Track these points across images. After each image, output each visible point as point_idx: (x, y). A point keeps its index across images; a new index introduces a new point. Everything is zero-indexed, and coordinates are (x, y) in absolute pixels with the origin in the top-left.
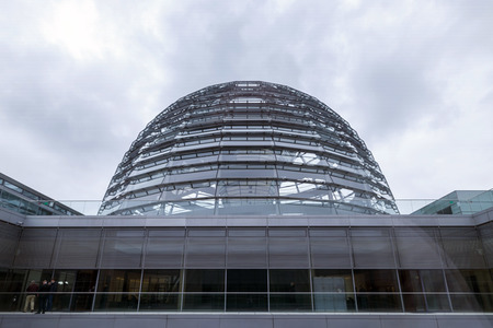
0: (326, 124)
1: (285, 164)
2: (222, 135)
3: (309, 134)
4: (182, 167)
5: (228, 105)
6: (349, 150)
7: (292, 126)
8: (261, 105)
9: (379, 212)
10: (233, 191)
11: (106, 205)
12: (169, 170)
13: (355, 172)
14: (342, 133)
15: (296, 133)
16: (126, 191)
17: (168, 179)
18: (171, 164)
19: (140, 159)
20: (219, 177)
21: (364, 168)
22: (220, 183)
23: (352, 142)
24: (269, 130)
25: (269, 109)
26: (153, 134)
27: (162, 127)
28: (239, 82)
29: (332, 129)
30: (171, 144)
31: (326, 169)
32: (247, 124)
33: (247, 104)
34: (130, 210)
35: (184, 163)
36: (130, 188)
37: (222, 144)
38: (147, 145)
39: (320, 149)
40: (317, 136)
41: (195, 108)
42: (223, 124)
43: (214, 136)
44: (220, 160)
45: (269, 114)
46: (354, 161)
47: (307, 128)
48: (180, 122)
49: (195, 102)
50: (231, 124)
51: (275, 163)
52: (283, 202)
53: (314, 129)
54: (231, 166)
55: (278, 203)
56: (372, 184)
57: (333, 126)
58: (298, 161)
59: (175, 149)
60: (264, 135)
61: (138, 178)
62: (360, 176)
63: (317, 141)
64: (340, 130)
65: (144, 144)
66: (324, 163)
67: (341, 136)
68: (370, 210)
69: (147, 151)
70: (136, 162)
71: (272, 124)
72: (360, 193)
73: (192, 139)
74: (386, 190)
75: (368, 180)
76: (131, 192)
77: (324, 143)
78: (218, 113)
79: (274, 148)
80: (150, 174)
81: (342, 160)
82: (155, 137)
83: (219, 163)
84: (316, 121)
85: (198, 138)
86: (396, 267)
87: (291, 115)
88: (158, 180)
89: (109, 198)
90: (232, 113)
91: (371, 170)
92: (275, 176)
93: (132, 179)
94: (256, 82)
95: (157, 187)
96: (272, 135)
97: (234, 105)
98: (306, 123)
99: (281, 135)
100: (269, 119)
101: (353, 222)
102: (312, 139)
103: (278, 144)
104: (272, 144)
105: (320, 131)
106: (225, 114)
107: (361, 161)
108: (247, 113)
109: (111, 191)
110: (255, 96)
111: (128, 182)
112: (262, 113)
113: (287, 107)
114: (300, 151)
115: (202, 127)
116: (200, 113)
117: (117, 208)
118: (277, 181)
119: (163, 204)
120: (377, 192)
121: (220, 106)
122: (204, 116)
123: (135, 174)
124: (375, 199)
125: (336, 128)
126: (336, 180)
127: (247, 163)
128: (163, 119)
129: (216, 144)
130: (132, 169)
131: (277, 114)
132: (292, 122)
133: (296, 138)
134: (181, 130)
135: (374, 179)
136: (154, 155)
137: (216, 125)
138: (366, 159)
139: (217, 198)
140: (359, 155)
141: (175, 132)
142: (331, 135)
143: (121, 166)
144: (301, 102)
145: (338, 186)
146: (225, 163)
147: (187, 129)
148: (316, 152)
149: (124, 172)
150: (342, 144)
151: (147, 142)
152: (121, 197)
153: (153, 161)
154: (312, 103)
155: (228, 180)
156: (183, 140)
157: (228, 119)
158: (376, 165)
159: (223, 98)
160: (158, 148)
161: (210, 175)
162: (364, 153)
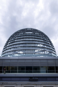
1: (36, 47)
2: (24, 41)
5: (25, 34)
6: (49, 44)
8: (32, 34)
10: (26, 52)
11: (2, 54)
12: (14, 48)
17: (14, 49)
18: (14, 46)
21: (51, 47)
23: (49, 42)
25: (33, 35)
27: (12, 38)
28: (27, 28)
32: (29, 38)
33: (29, 34)
34: (7, 55)
35: (17, 46)
36: (7, 51)
37: (24, 42)
38: (9, 42)
39: (43, 43)
40: (43, 41)
41: (18, 34)
42: (24, 38)
43: (22, 41)
45: (33, 36)
47: (41, 39)
48: (16, 37)
49: (18, 33)
50: (26, 38)
51: (34, 46)
57: (46, 38)
58: (39, 45)
59: (15, 43)
60: (32, 40)
66: (44, 46)
68: (51, 55)
69: (9, 44)
70: (7, 46)
71: (34, 38)
72: (50, 52)
73: (18, 41)
74: (55, 51)
77: (44, 42)
78: (23, 36)
79: (34, 43)
80: (10, 48)
81: (47, 46)
83: (24, 46)
84: (43, 37)
85: (19, 41)
86: (55, 66)
87: (38, 36)
88: (12, 50)
89: (3, 53)
90: (26, 36)
91: (53, 48)
93: (7, 49)
94: (31, 28)
96: (34, 41)
97: (26, 34)
99: (36, 41)
100: (33, 37)
101: (48, 58)
102: (42, 41)
103: (35, 42)
104: (34, 42)
105: (43, 40)
106: (25, 36)
107: (51, 46)
108: (29, 36)
109: (3, 51)
110: (31, 32)
111: (6, 50)
112: (32, 36)
113: (37, 34)
114: (39, 44)
115: (20, 39)
116: (20, 35)
117: (5, 55)
118: (35, 50)
119: (13, 54)
120: (53, 52)
121: (24, 34)
122: (20, 36)
123: (7, 48)
124: (52, 53)
125: (47, 39)
126: (46, 50)
127: (29, 46)
128: (12, 37)
129: (23, 42)
130: (7, 47)
131: (35, 36)
132: (38, 38)
133: (39, 41)
134: (16, 39)
135: (53, 49)
136: (11, 44)
137: (23, 38)
138: (52, 45)
139: (23, 53)
140: (50, 44)
141: (15, 40)
142: (46, 40)
143: (5, 46)
144: (40, 33)
145: (46, 51)
146: (25, 46)
147: (17, 39)
148: (42, 44)
149: (5, 48)
150: (47, 42)
151: (9, 41)
152: (5, 53)
153: (11, 46)
154: (42, 33)
155: (25, 50)
156: (16, 41)
157: (25, 37)
158: (53, 46)
159: (24, 32)
160: (12, 43)
161: (22, 49)
162: (51, 44)
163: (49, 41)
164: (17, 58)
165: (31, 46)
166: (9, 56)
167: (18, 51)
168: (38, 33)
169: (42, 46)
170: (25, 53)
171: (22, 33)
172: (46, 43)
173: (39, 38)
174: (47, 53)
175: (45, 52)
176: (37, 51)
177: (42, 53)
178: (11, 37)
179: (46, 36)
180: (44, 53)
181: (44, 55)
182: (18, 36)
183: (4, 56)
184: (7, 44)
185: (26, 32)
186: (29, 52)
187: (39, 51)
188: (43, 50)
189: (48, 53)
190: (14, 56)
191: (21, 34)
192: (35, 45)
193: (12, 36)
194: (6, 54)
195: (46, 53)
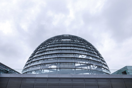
0: (88, 46)
1: (77, 58)
2: (59, 50)
3: (83, 49)
4: (48, 59)
5: (61, 41)
6: (95, 54)
7: (79, 47)
8: (70, 41)
9: (105, 73)
10: (62, 66)
11: (24, 70)
12: (44, 59)
13: (97, 60)
14: (92, 49)
16: (31, 65)
17: (43, 62)
18: (44, 58)
19: (36, 56)
20: (58, 62)
21: (99, 59)
22: (58, 63)
23: (95, 52)
24: (72, 48)
25: (72, 42)
26: (40, 49)
27: (42, 47)
28: (64, 35)
29: (90, 48)
30: (45, 52)
31: (89, 60)
32: (66, 46)
33: (66, 41)
34: (31, 71)
35: (48, 57)
36: (32, 64)
37: (59, 52)
39: (87, 54)
40: (86, 50)
41: (52, 42)
42: (59, 46)
43: (57, 50)
44: (58, 57)
45: (72, 44)
46: (96, 57)
47: (83, 48)
48: (48, 46)
49: (52, 40)
50: (62, 46)
51: (74, 58)
53: (85, 48)
54: (61, 59)
55: (75, 70)
56: (102, 64)
57: (90, 47)
58: (80, 57)
59: (46, 53)
60: (71, 50)
61: (34, 61)
62: (98, 62)
63: (86, 51)
64: (92, 48)
65: (37, 51)
66: (88, 58)
67: (92, 50)
68: (102, 72)
69: (38, 54)
70: (34, 56)
71: (73, 46)
72: (99, 67)
73: (51, 51)
74: (106, 65)
76: (32, 66)
77: (88, 52)
78: (58, 43)
79: (74, 54)
80: (38, 61)
81: (93, 57)
82: (40, 50)
83: (58, 58)
84: (85, 46)
85: (52, 50)
87: (78, 44)
88: (40, 62)
89: (26, 67)
90: (62, 43)
91: (101, 60)
92: (74, 62)
94: (68, 35)
95: (40, 64)
96: (73, 50)
97: (62, 41)
98: (82, 46)
99: (76, 50)
100: (72, 45)
101: (98, 77)
102: (84, 51)
103: (75, 52)
104: (73, 52)
105: (86, 49)
106: (60, 44)
107: (98, 57)
108: (66, 43)
109: (27, 65)
110: (69, 39)
111: (31, 63)
112: (70, 43)
113: (77, 42)
114: (81, 54)
115: (53, 47)
116: (53, 43)
117: (27, 71)
118: (75, 63)
119: (41, 70)
120: (104, 66)
121: (59, 41)
122: (54, 44)
123: (34, 60)
124: (103, 68)
125: (91, 48)
126: (92, 63)
127: (66, 58)
128: (43, 45)
129: (57, 52)
130: (33, 59)
131: (74, 44)
132: (79, 46)
133: (80, 50)
134: (48, 48)
135: (102, 62)
136: (40, 55)
137: (58, 47)
138: (100, 56)
139: (57, 68)
140: (97, 55)
141: (46, 48)
142: (89, 49)
143: (30, 58)
144: (81, 40)
145: (92, 65)
146: (60, 58)
147: (50, 48)
148: (85, 55)
149: (31, 59)
150: (93, 52)
151: (38, 51)
152: (29, 67)
153: (39, 56)
154: (84, 41)
155: (60, 63)
156: (48, 51)
158: (103, 58)
159: (60, 39)
160: (41, 53)
161: (55, 61)
162: (99, 55)
163: (94, 51)
164: (47, 76)
165: (70, 57)
166: (33, 73)
167: (49, 65)
168: (79, 40)
169: (85, 57)
170: (60, 68)
171: (56, 40)
172: (91, 53)
173: (80, 46)
174: (94, 67)
175: (92, 66)
176: (79, 65)
177: (86, 68)
178: (41, 45)
179: (90, 43)
180: (89, 68)
181: (90, 71)
182: (51, 44)
184: (34, 54)
185: (63, 39)
186: (66, 66)
187: (81, 64)
188: (87, 63)
189: (96, 69)
190: (41, 73)
191: (55, 42)
192: (75, 56)
193: (43, 43)
194: (31, 69)
195: (93, 69)
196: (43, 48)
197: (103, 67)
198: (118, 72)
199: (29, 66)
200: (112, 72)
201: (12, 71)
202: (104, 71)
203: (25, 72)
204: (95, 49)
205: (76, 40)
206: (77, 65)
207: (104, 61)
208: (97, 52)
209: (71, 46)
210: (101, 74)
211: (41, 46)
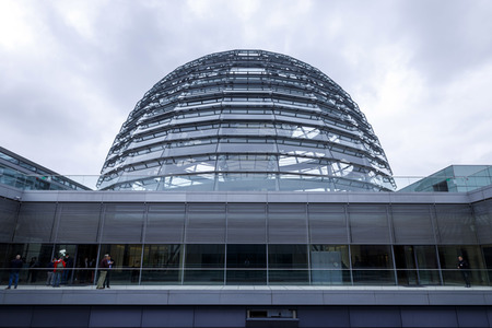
0: (327, 96)
1: (285, 138)
2: (222, 108)
3: (310, 108)
4: (181, 141)
5: (228, 75)
6: (349, 124)
7: (294, 99)
8: (262, 76)
9: (377, 186)
10: (232, 165)
11: (104, 177)
12: (169, 143)
13: (355, 146)
14: (343, 106)
15: (296, 106)
16: (124, 164)
17: (167, 152)
18: (171, 137)
19: (138, 131)
20: (219, 151)
21: (363, 141)
22: (220, 157)
23: (352, 115)
24: (269, 103)
25: (269, 81)
26: (152, 104)
27: (161, 97)
28: (240, 51)
29: (333, 102)
30: (170, 115)
31: (326, 144)
32: (248, 96)
33: (248, 75)
34: (129, 183)
35: (184, 135)
36: (129, 160)
37: (222, 117)
38: (145, 117)
39: (321, 123)
40: (318, 110)
41: (194, 79)
42: (223, 96)
43: (213, 109)
44: (220, 133)
45: (270, 86)
46: (354, 136)
47: (309, 101)
48: (179, 92)
49: (193, 72)
50: (231, 96)
51: (276, 138)
52: (282, 177)
53: (315, 102)
54: (231, 140)
55: (278, 178)
56: (371, 158)
57: (334, 98)
58: (297, 133)
59: (174, 122)
60: (265, 107)
61: (136, 150)
62: (359, 150)
63: (318, 115)
64: (341, 103)
65: (142, 114)
66: (324, 138)
67: (341, 109)
68: (368, 185)
69: (145, 123)
70: (134, 133)
71: (273, 96)
72: (360, 168)
73: (191, 111)
74: (384, 164)
75: (367, 154)
76: (130, 165)
77: (325, 117)
78: (218, 84)
79: (275, 122)
80: (148, 147)
81: (341, 134)
82: (154, 108)
83: (219, 137)
84: (317, 94)
85: (198, 110)
86: (391, 242)
87: (292, 87)
88: (156, 153)
89: (109, 169)
90: (232, 84)
91: (371, 145)
92: (275, 151)
93: (130, 151)
94: (257, 51)
95: (156, 160)
96: (273, 108)
97: (234, 75)
98: (307, 96)
99: (282, 109)
100: (270, 91)
101: (351, 199)
102: (313, 113)
103: (279, 118)
104: (272, 117)
105: (321, 104)
106: (225, 85)
107: (361, 134)
108: (248, 84)
109: (110, 162)
110: (260, 66)
111: (126, 154)
112: (263, 85)
113: (288, 79)
114: (300, 125)
115: (201, 99)
116: (199, 83)
117: (115, 181)
118: (277, 155)
119: (163, 177)
120: (376, 166)
121: (220, 76)
122: (203, 87)
123: (133, 145)
124: (372, 173)
125: (338, 101)
126: (336, 155)
127: (247, 137)
128: (162, 89)
129: (216, 117)
130: (130, 140)
131: (278, 85)
132: (294, 94)
133: (297, 111)
134: (180, 101)
135: (373, 153)
136: (153, 127)
137: (216, 97)
138: (366, 133)
139: (216, 173)
140: (359, 128)
141: (174, 103)
142: (333, 108)
143: (119, 137)
144: (303, 73)
145: (338, 161)
146: (225, 137)
147: (187, 100)
148: (316, 127)
149: (123, 143)
150: (343, 117)
151: (145, 112)
152: (120, 169)
153: (152, 132)
154: (314, 75)
155: (227, 154)
156: (182, 112)
157: (228, 90)
158: (375, 139)
159: (224, 68)
160: (158, 119)
161: (210, 149)
162: (364, 127)
163: (349, 113)
164: (182, 198)
165: (260, 134)
166: (136, 187)
167: (186, 162)
168: (296, 73)
169: (313, 134)
170: (226, 173)
171: (211, 71)
172: (337, 120)
173: (300, 95)
174: (341, 171)
175: (335, 166)
176: (291, 161)
177: (316, 172)
178: (153, 92)
179: (335, 85)
180: (325, 172)
181: (331, 180)
182: (190, 88)
183: (112, 187)
184: (130, 125)
185: (235, 66)
186: (249, 165)
187: (301, 160)
188: (322, 155)
189: (351, 174)
190: (164, 189)
191: (207, 78)
192: (280, 133)
193: (160, 84)
194: (125, 176)
195: (338, 174)
196: (161, 101)
197: (374, 170)
198: (423, 184)
199: (117, 165)
200: (400, 185)
201: (61, 182)
202: (375, 181)
203: (109, 184)
204: (351, 105)
205: (285, 71)
206: (284, 162)
207: (378, 149)
208: (359, 117)
209: (264, 96)
210: (365, 191)
211: (155, 93)
